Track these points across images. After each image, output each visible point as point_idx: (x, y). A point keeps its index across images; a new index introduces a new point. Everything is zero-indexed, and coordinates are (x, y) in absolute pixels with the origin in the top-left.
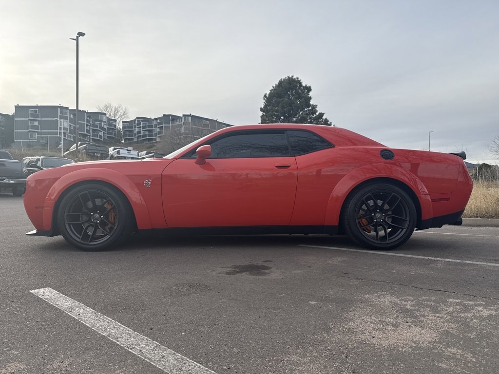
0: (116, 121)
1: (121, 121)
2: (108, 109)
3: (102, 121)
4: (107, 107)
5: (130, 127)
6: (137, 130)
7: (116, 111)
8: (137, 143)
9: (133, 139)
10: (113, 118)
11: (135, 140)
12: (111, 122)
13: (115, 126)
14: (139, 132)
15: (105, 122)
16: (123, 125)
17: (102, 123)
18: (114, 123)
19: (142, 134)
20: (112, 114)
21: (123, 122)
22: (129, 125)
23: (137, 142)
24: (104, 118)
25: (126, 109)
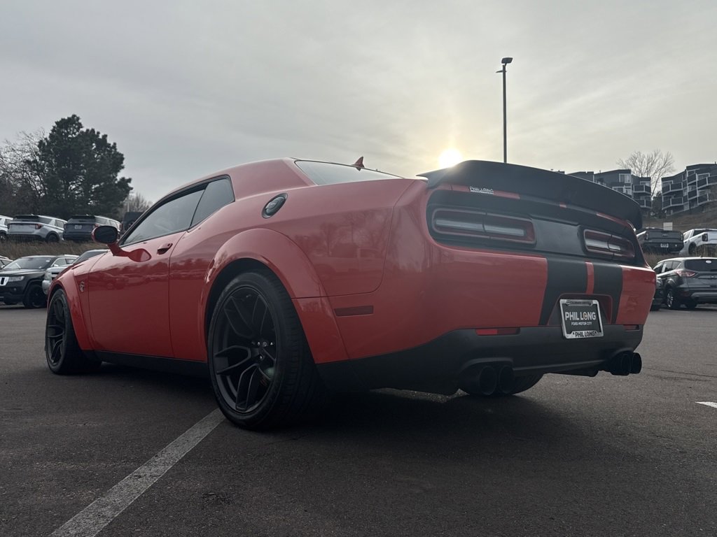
0: (649, 179)
1: (660, 179)
2: (637, 161)
3: (623, 184)
4: (634, 159)
5: (677, 186)
6: (689, 189)
7: (651, 162)
8: (691, 214)
9: (682, 207)
10: (646, 176)
11: (687, 208)
12: (641, 184)
13: (649, 189)
14: (693, 193)
15: (629, 184)
16: (663, 184)
17: (624, 187)
18: (647, 185)
19: (698, 196)
20: (644, 169)
21: (663, 179)
22: (673, 183)
23: (690, 212)
24: (628, 179)
25: (668, 156)
